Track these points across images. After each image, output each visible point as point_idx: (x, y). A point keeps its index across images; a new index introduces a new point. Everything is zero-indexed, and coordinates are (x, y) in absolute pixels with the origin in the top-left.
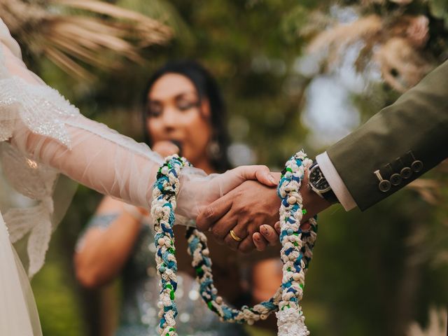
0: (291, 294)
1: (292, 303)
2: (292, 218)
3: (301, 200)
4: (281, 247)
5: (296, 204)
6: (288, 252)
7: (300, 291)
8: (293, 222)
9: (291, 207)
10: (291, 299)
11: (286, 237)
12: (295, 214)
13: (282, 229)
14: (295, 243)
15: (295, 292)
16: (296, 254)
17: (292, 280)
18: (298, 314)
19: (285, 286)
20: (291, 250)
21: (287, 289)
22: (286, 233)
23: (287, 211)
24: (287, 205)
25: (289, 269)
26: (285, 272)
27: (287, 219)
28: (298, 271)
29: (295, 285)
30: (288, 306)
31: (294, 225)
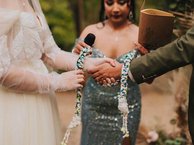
0: (123, 94)
1: (123, 96)
2: (125, 70)
3: (129, 65)
4: (121, 79)
5: (128, 66)
6: (123, 81)
7: (126, 93)
8: (126, 71)
9: (126, 66)
10: (123, 95)
11: (123, 76)
12: (127, 69)
13: (122, 73)
14: (125, 78)
15: (124, 93)
16: (125, 82)
17: (124, 89)
18: (125, 100)
19: (121, 91)
20: (124, 80)
21: (122, 92)
22: (123, 75)
23: (125, 67)
24: (125, 66)
25: (123, 86)
26: (121, 86)
27: (124, 70)
28: (125, 87)
29: (125, 91)
30: (122, 97)
31: (126, 72)
